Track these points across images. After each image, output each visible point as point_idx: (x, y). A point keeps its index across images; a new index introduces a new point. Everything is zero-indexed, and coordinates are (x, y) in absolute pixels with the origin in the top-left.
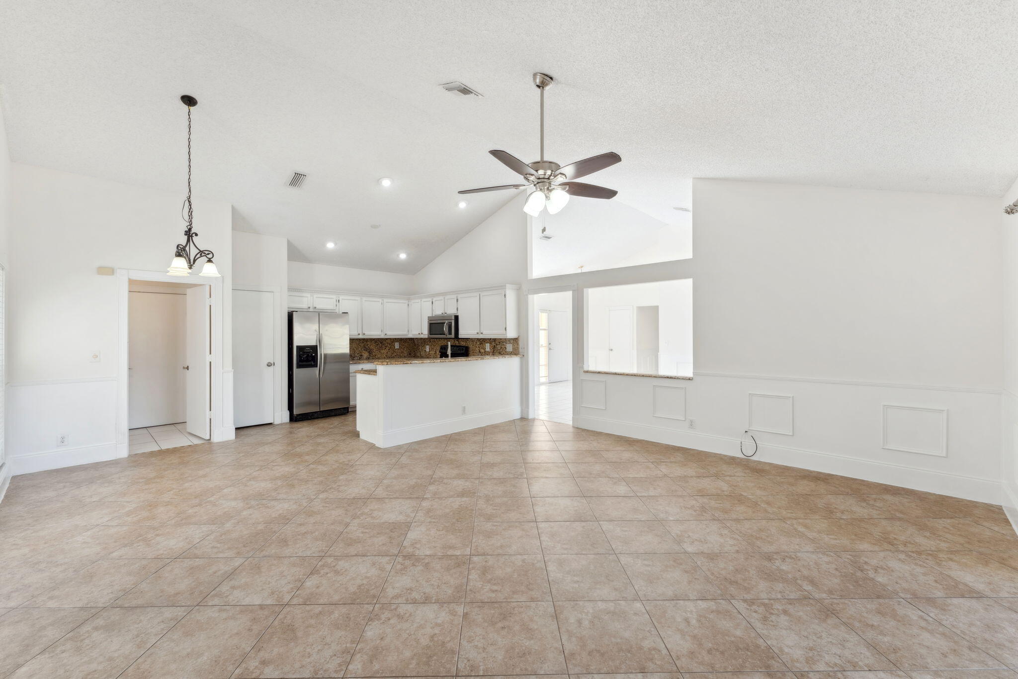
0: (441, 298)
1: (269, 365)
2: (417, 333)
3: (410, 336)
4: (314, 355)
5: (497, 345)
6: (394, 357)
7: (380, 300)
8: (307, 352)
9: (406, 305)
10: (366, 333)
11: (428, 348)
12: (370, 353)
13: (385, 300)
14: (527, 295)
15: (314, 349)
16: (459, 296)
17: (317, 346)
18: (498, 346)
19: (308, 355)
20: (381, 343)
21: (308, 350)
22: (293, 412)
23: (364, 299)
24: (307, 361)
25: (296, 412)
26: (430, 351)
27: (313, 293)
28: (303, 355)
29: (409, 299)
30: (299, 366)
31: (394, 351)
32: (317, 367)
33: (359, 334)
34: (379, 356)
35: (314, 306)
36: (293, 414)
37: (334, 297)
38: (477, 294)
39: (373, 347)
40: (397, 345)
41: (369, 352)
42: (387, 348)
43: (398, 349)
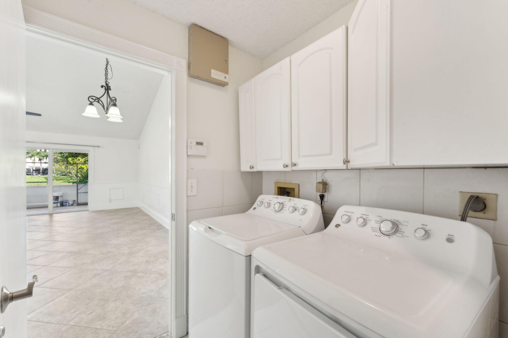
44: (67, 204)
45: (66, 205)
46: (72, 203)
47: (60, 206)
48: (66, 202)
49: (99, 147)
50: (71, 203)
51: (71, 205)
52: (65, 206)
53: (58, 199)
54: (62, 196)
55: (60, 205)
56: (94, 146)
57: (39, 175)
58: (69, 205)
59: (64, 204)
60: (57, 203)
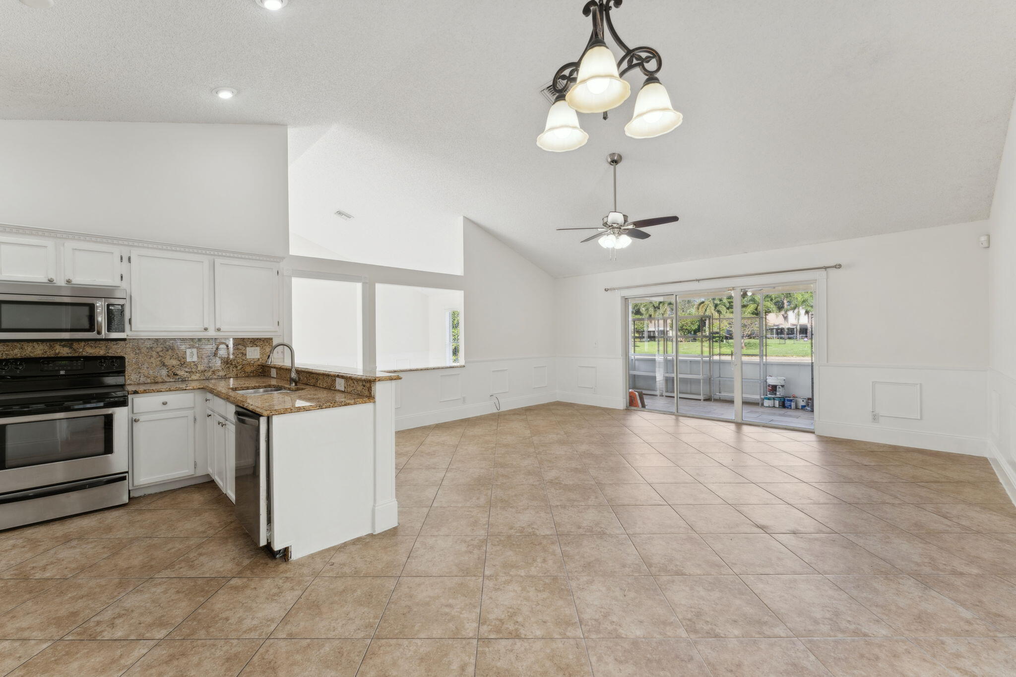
44: (793, 405)
45: (791, 406)
46: (803, 404)
47: (779, 407)
48: (791, 401)
49: (838, 266)
50: (801, 403)
51: (800, 407)
52: (788, 408)
53: (776, 390)
54: (783, 386)
55: (779, 405)
56: (826, 268)
57: (806, 339)
58: (797, 408)
59: (787, 403)
60: (774, 399)
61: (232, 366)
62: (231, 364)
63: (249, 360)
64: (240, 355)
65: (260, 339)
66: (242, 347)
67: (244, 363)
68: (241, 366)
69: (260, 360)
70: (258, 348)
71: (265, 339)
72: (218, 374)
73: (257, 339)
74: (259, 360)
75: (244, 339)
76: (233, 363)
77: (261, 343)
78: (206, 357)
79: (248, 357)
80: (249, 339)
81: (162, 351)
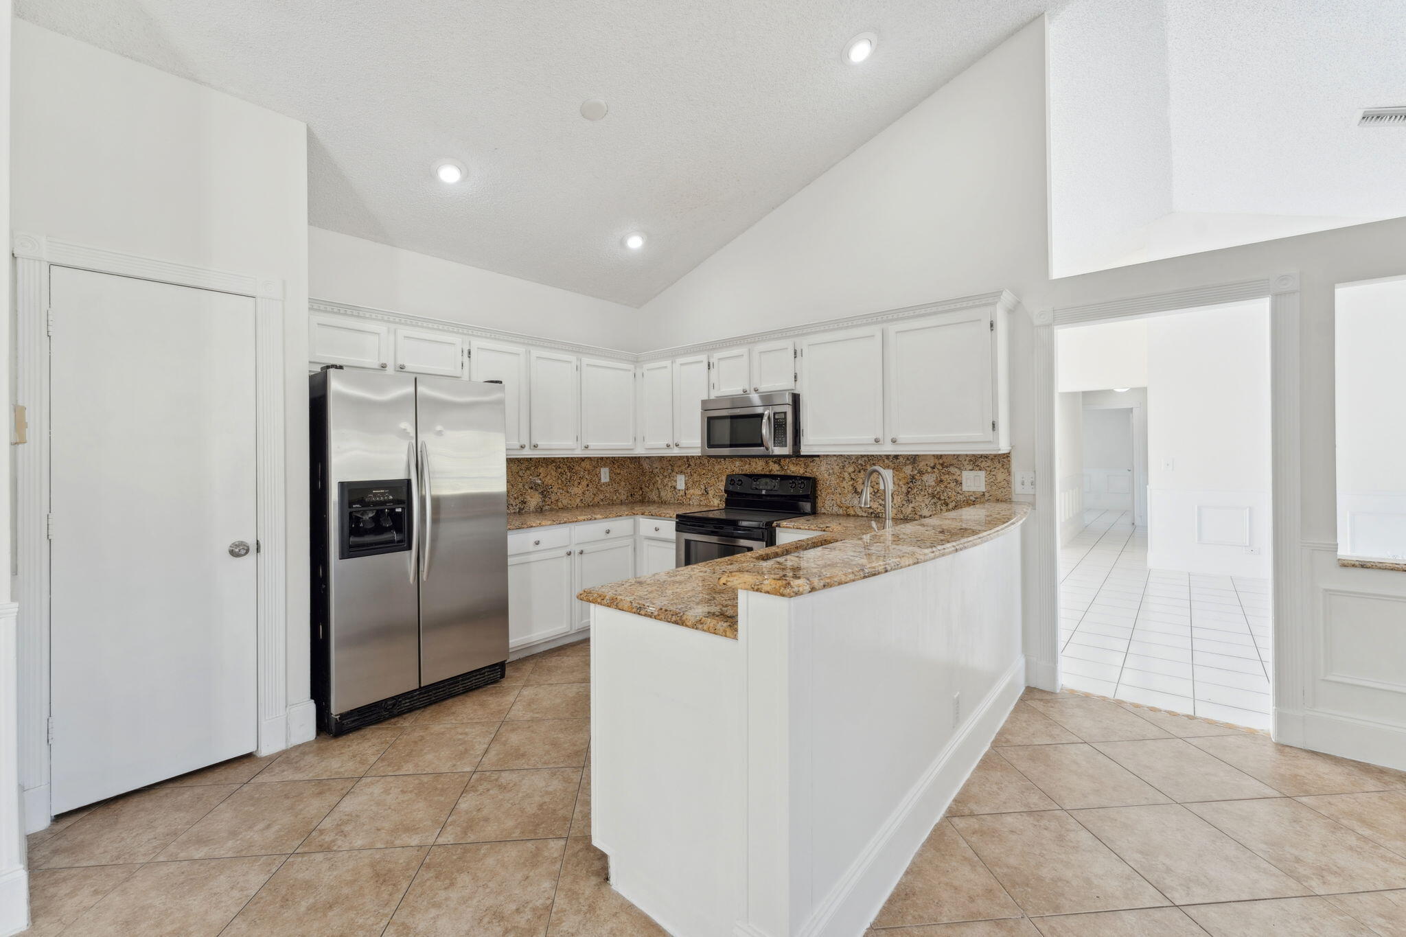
0: (742, 350)
1: (238, 551)
2: (663, 443)
3: (640, 451)
4: (399, 510)
5: (921, 473)
6: (597, 505)
7: (572, 358)
8: (376, 504)
9: (631, 374)
10: (541, 444)
11: (681, 482)
12: (545, 497)
13: (586, 360)
14: (1049, 326)
15: (401, 491)
16: (803, 343)
17: (409, 482)
18: (925, 478)
19: (379, 513)
20: (570, 469)
21: (378, 495)
22: (328, 706)
23: (536, 352)
24: (378, 529)
25: (338, 705)
26: (687, 489)
27: (395, 322)
28: (364, 513)
29: (636, 361)
30: (348, 551)
31: (599, 486)
32: (409, 548)
33: (522, 447)
34: (565, 502)
35: (400, 362)
36: (329, 713)
37: (456, 339)
38: (876, 330)
39: (549, 477)
40: (605, 475)
41: (542, 493)
42: (584, 483)
43: (607, 484)
61: (940, 503)
62: (939, 499)
63: (967, 494)
64: (953, 485)
65: (985, 457)
66: (956, 470)
67: (958, 499)
68: (954, 504)
69: (987, 494)
70: (982, 474)
71: (995, 456)
72: (921, 514)
73: (981, 456)
74: (984, 495)
75: (958, 456)
76: (942, 498)
77: (988, 464)
78: (904, 484)
79: (965, 488)
80: (967, 455)
81: (854, 472)
